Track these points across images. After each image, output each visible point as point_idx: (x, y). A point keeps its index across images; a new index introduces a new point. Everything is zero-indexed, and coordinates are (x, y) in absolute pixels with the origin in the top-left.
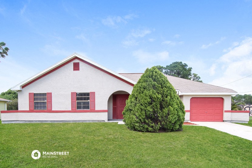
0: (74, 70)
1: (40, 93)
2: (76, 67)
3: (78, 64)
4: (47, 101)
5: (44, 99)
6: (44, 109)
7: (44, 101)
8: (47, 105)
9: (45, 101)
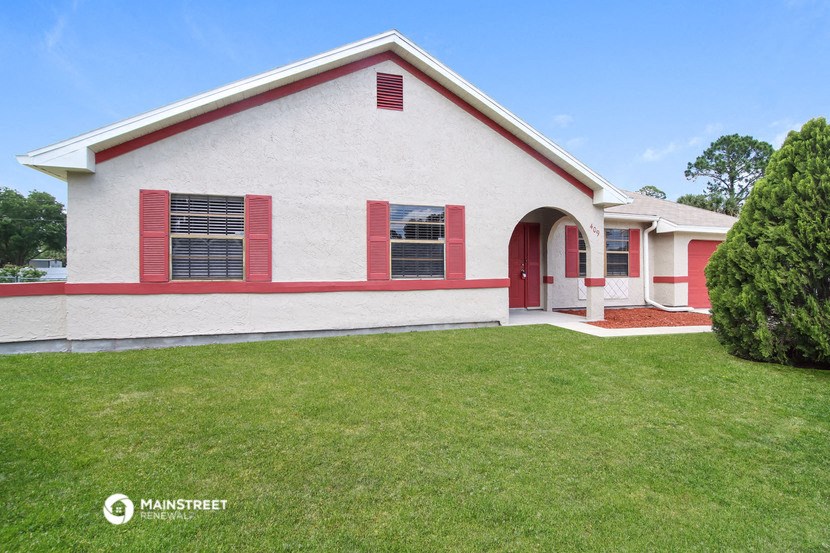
0: (381, 103)
1: (208, 196)
2: (390, 94)
3: (398, 80)
4: (247, 236)
5: (229, 226)
6: (227, 276)
7: (229, 236)
8: (248, 252)
9: (238, 236)
